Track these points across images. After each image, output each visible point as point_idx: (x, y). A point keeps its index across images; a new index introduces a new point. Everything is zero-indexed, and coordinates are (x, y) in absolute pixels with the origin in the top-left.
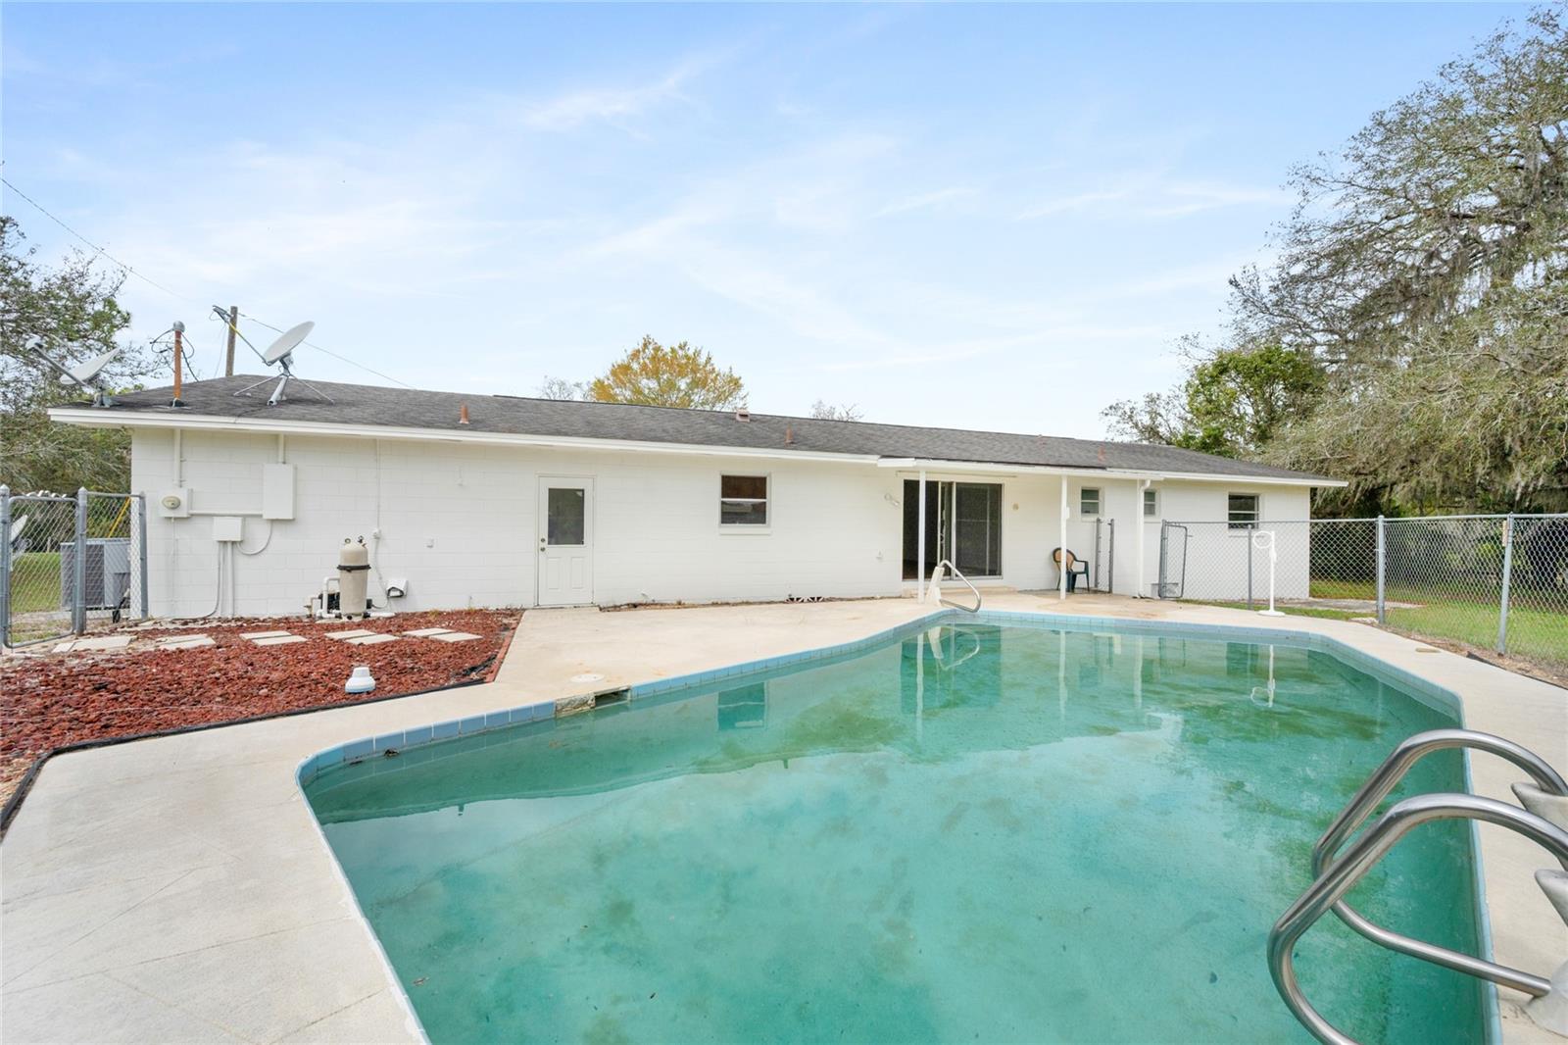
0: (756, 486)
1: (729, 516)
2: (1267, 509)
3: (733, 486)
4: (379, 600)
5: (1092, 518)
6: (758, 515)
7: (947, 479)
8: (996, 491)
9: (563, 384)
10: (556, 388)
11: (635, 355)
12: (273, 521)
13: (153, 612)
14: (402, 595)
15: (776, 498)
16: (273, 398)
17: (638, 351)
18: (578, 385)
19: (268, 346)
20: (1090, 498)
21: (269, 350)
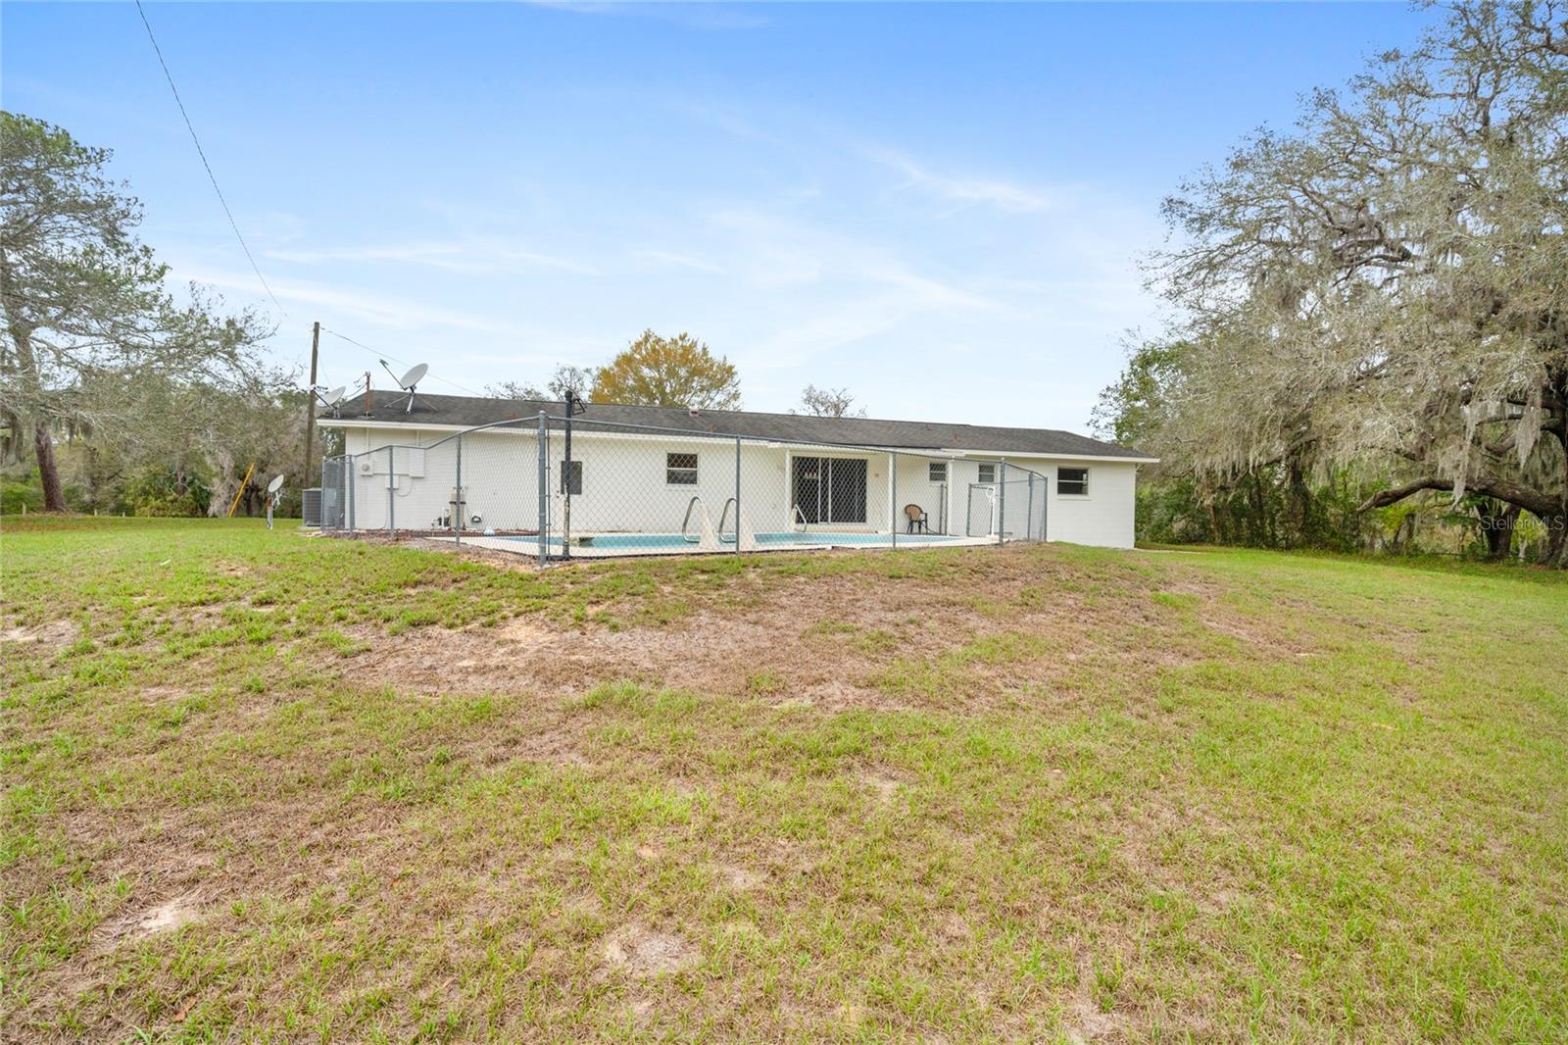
0: (690, 460)
1: (673, 478)
2: (1094, 480)
3: (675, 460)
4: (468, 523)
5: (938, 484)
6: (692, 479)
7: (826, 456)
8: (863, 463)
9: (573, 370)
10: (567, 374)
11: (638, 345)
12: (414, 478)
13: (357, 524)
14: (480, 521)
15: (703, 468)
16: (409, 409)
17: (641, 343)
18: (588, 371)
19: (403, 374)
20: (938, 471)
21: (405, 378)
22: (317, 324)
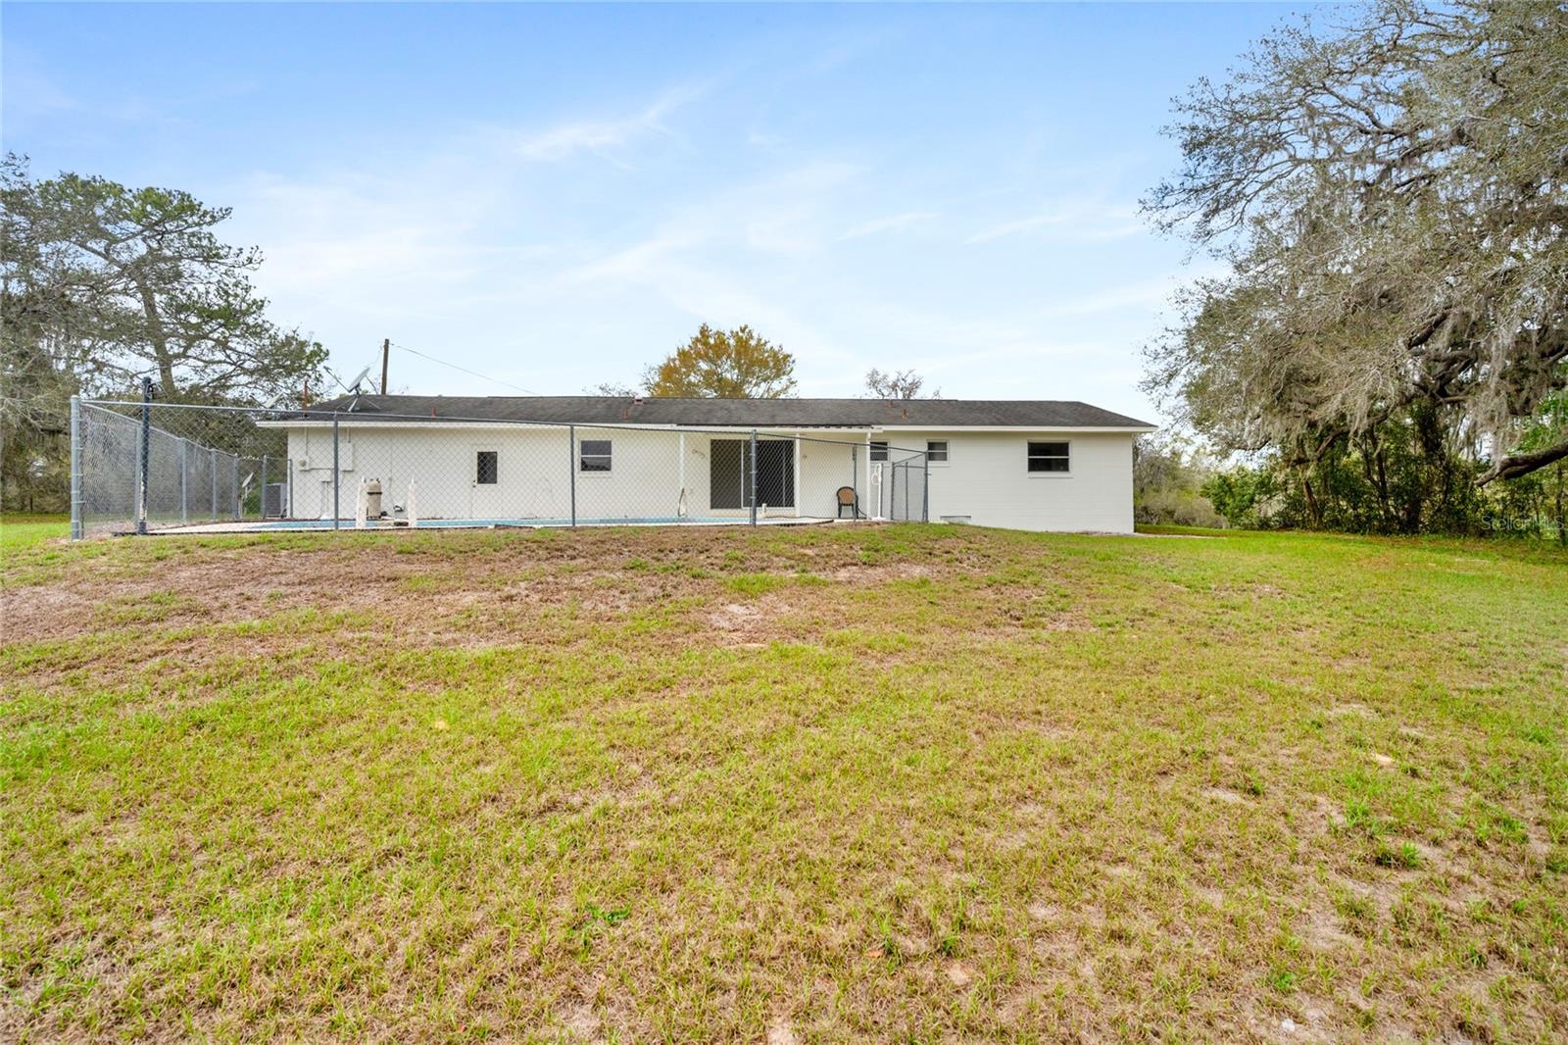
0: (605, 447)
1: (587, 466)
2: (1077, 455)
3: (587, 447)
4: (390, 512)
6: (607, 466)
7: (747, 438)
8: (790, 445)
12: (344, 472)
15: (616, 454)
16: (350, 410)
20: (880, 448)
22: (387, 341)
